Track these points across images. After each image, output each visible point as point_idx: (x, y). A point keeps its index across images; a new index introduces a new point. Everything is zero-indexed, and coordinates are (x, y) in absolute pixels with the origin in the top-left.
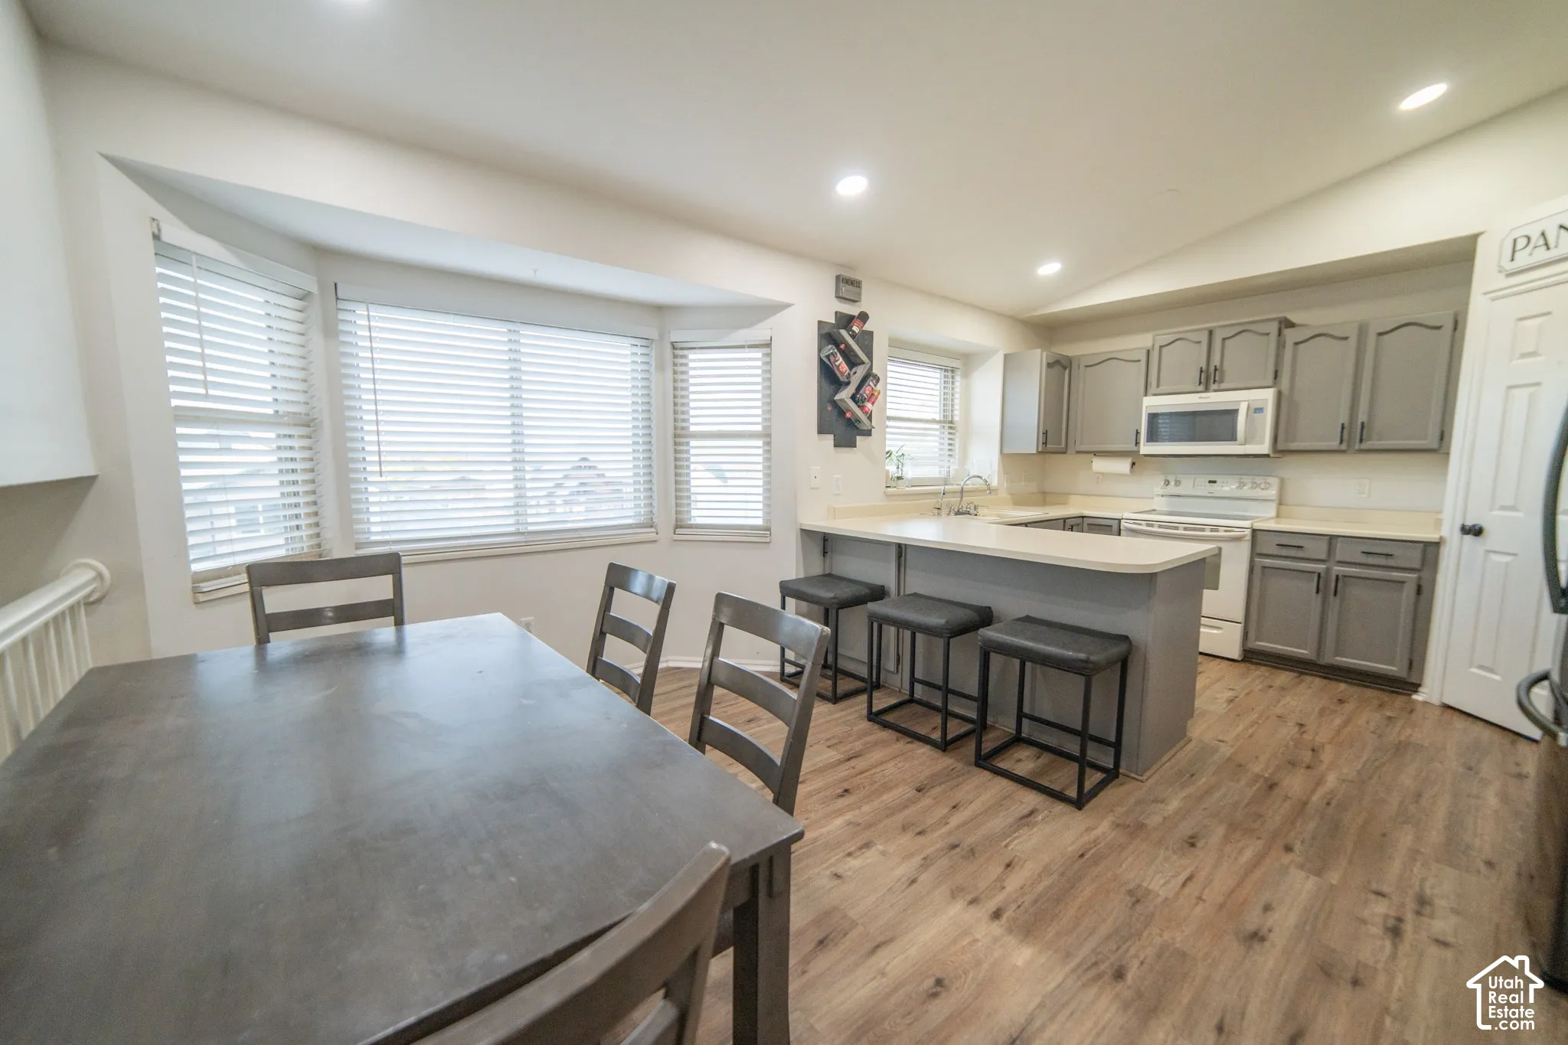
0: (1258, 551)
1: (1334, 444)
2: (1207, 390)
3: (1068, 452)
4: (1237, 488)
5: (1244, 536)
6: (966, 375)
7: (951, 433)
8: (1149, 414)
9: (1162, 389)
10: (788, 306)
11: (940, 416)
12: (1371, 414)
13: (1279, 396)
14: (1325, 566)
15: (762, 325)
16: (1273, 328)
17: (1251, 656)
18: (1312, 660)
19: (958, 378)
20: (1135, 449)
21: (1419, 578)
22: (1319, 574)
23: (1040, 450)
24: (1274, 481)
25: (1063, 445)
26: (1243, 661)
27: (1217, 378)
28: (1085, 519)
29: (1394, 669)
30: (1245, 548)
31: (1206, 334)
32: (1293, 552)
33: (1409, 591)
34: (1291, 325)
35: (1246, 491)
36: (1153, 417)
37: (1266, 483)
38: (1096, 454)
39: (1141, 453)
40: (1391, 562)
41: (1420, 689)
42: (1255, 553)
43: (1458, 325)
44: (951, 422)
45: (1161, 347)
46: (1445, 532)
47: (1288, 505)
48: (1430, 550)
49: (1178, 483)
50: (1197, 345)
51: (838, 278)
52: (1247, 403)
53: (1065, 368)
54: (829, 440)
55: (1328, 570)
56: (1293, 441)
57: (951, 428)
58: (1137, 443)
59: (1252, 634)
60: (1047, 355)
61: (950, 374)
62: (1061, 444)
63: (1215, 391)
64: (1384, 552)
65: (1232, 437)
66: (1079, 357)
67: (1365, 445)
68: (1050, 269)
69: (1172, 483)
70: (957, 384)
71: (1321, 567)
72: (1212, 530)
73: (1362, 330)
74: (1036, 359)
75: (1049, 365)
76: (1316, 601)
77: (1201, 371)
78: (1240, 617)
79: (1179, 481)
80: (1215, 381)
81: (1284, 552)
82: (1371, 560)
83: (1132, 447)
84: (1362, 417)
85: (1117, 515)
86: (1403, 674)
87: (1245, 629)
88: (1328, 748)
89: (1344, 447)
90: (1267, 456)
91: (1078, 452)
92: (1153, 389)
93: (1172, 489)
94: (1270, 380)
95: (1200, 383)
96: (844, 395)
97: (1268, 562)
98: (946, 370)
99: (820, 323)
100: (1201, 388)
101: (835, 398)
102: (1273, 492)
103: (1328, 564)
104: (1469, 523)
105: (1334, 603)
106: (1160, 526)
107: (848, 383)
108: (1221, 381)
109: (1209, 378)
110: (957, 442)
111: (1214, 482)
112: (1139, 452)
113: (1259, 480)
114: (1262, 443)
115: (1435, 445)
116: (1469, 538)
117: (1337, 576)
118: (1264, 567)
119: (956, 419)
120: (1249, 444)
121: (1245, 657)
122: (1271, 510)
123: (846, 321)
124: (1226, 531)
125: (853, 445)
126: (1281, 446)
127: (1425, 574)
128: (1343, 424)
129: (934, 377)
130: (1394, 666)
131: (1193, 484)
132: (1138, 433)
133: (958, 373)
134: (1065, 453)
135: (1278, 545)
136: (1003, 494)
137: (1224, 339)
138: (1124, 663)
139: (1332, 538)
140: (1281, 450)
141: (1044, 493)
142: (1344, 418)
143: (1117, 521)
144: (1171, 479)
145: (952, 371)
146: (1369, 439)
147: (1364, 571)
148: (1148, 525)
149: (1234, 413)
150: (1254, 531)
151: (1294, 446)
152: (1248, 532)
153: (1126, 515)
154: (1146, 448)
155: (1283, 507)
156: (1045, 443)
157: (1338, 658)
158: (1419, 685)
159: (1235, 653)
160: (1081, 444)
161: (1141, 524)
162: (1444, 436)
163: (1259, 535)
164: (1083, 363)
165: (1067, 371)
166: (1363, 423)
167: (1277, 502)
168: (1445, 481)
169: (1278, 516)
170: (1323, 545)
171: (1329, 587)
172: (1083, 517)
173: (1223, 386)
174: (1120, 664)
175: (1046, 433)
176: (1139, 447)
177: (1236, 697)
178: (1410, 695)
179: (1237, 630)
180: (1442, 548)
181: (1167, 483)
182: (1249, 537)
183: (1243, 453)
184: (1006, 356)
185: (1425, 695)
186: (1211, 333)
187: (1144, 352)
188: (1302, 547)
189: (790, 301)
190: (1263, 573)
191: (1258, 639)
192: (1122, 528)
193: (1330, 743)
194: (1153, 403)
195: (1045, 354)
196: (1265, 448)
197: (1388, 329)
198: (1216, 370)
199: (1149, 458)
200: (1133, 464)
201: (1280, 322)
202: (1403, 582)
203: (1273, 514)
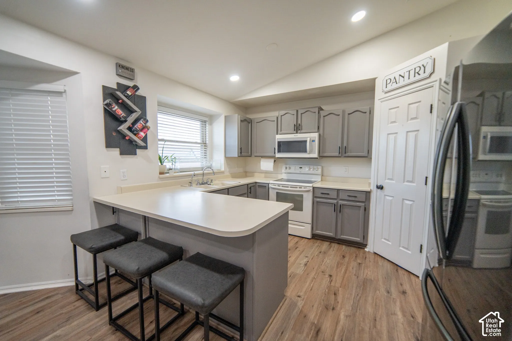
0: (315, 195)
1: (337, 154)
2: (297, 133)
3: (252, 156)
4: (309, 170)
5: (310, 190)
6: (211, 124)
7: (205, 148)
8: (278, 142)
9: (283, 132)
10: (75, 73)
11: (200, 141)
12: (347, 144)
13: (320, 135)
14: (336, 201)
15: (58, 83)
16: (316, 110)
17: (315, 237)
18: (334, 237)
19: (207, 125)
20: (274, 155)
21: (365, 205)
22: (335, 204)
23: (239, 155)
24: (320, 168)
25: (250, 154)
26: (312, 238)
27: (300, 129)
28: (257, 184)
29: (359, 239)
30: (311, 194)
31: (296, 111)
32: (326, 196)
33: (362, 210)
34: (322, 110)
35: (311, 171)
36: (279, 143)
37: (317, 168)
38: (262, 157)
39: (276, 157)
40: (356, 199)
41: (367, 246)
42: (314, 197)
43: (371, 112)
44: (205, 144)
45: (281, 116)
46: (372, 188)
47: (324, 176)
48: (368, 193)
49: (290, 168)
50: (293, 116)
51: (117, 64)
52: (310, 138)
53: (249, 123)
54: (116, 152)
55: (337, 202)
56: (325, 153)
57: (205, 146)
58: (275, 153)
59: (314, 228)
60: (240, 117)
61: (204, 123)
62: (249, 153)
63: (300, 133)
64: (354, 196)
65: (305, 151)
66: (254, 119)
67: (347, 155)
68: (235, 78)
69: (288, 168)
70: (207, 128)
71: (335, 201)
72: (300, 188)
73: (344, 112)
74: (236, 118)
75: (241, 121)
76: (334, 214)
77: (295, 126)
78: (310, 222)
79: (290, 167)
80: (299, 129)
81: (323, 196)
82: (350, 199)
83: (273, 154)
84: (345, 144)
85: (268, 182)
86: (362, 241)
87: (312, 226)
88: (340, 289)
89: (340, 155)
90: (317, 158)
91: (255, 156)
92: (279, 132)
93: (288, 171)
94: (316, 130)
95: (295, 130)
96: (123, 128)
97: (318, 200)
98: (202, 122)
99: (104, 87)
100: (295, 132)
101: (118, 129)
102: (320, 171)
103: (337, 200)
104: (379, 185)
105: (340, 215)
106: (282, 186)
107: (126, 121)
108: (301, 130)
109: (298, 128)
110: (208, 152)
111: (301, 168)
112: (275, 156)
113: (315, 167)
114: (315, 153)
115: (366, 155)
116: (379, 190)
117: (340, 205)
118: (317, 202)
119: (207, 142)
120: (311, 154)
121: (313, 236)
122: (319, 178)
123: (123, 88)
124: (304, 188)
125: (134, 153)
126: (321, 155)
127: (366, 203)
128: (339, 147)
129: (197, 125)
130: (359, 238)
131: (294, 169)
132: (275, 149)
133: (207, 123)
134: (251, 156)
135: (321, 193)
136: (227, 173)
137: (301, 114)
138: (242, 284)
139: (338, 190)
140: (321, 156)
141: (246, 172)
142: (340, 145)
143: (267, 184)
144: (288, 166)
145: (205, 122)
146: (347, 153)
147: (348, 203)
148: (278, 186)
149: (306, 142)
150: (314, 188)
151: (326, 154)
152: (311, 188)
153: (271, 182)
154: (278, 155)
155: (323, 177)
156: (241, 153)
157: (342, 236)
158: (367, 245)
159: (309, 236)
160: (256, 153)
161: (276, 186)
162: (369, 151)
163: (316, 190)
164: (256, 121)
165: (250, 125)
166: (345, 146)
167: (321, 175)
168: (371, 167)
169: (322, 180)
170: (336, 193)
171: (338, 209)
172: (256, 183)
173: (302, 131)
174: (239, 285)
175: (241, 149)
176: (275, 155)
177: (308, 262)
178: (364, 249)
179: (309, 226)
180: (371, 194)
181: (286, 168)
182: (312, 190)
183: (309, 157)
184: (225, 117)
185: (369, 249)
186: (297, 111)
187: (276, 117)
188: (329, 194)
189: (78, 71)
190: (317, 204)
191: (317, 230)
192: (269, 187)
193: (340, 287)
194: (280, 137)
195: (239, 116)
196: (315, 155)
197: (351, 112)
198: (299, 125)
199: (279, 159)
200: (275, 161)
201: (319, 108)
202: (361, 207)
203: (320, 180)
